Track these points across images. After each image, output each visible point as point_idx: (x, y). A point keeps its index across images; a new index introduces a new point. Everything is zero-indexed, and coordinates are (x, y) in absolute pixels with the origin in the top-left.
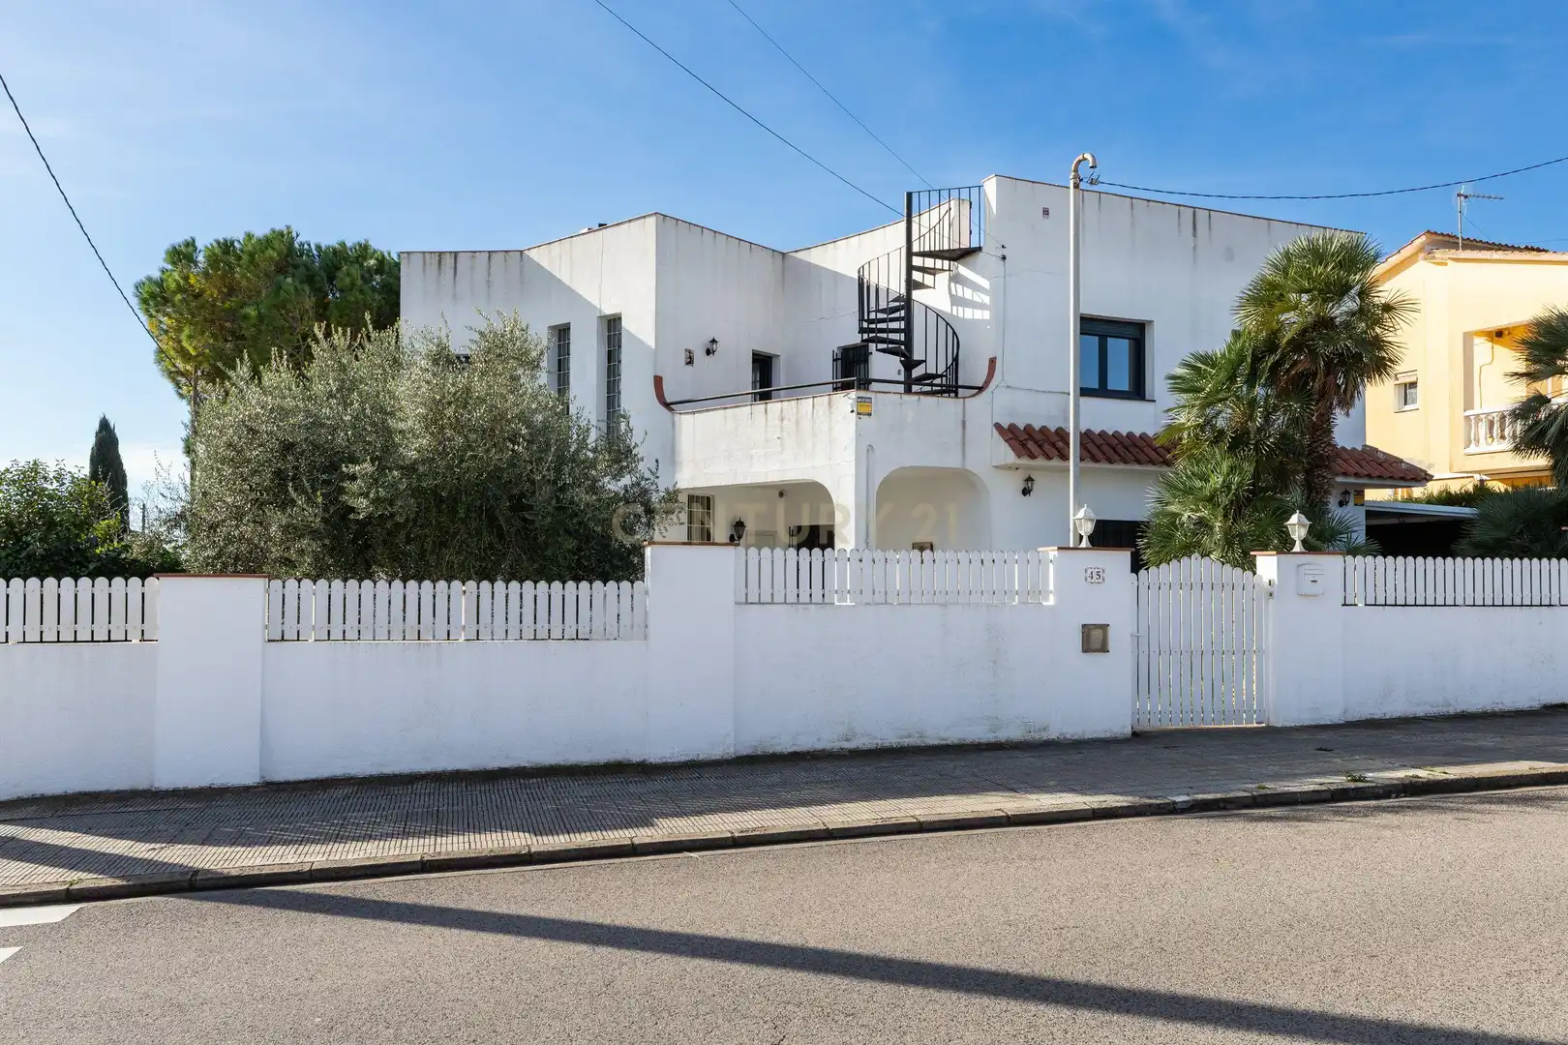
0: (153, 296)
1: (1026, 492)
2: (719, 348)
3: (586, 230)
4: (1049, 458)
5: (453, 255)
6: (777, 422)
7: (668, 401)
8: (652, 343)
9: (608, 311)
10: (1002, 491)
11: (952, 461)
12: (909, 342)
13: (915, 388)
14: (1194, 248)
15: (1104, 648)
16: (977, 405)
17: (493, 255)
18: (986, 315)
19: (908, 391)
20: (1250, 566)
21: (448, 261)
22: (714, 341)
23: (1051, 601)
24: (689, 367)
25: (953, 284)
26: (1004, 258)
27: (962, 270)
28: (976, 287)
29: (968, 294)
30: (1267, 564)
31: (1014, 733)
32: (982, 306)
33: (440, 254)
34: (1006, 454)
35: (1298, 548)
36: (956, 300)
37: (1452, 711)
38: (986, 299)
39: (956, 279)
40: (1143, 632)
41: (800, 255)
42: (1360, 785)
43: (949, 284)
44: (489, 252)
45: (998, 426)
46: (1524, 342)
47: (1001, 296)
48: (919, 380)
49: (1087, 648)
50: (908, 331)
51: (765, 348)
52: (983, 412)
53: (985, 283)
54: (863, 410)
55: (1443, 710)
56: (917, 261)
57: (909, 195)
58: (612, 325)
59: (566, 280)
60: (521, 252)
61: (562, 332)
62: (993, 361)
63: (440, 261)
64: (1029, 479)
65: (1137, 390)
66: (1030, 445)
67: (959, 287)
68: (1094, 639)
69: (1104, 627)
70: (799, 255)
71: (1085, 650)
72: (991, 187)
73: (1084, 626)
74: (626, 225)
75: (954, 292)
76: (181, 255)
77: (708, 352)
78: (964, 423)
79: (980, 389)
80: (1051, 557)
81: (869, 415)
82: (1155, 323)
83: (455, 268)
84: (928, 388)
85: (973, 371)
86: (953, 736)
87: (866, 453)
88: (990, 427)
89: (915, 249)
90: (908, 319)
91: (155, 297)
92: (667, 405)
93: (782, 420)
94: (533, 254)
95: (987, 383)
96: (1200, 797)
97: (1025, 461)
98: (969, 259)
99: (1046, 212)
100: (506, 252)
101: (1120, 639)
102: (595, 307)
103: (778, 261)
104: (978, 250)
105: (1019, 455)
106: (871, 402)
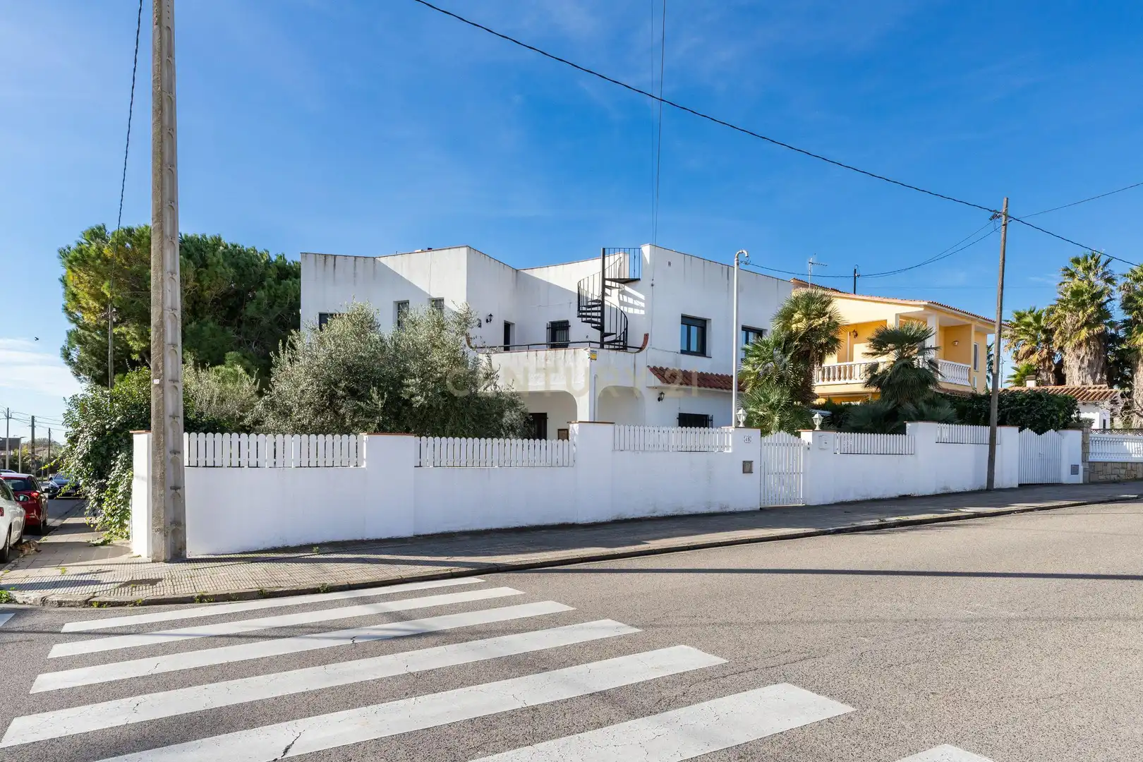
0: (76, 259)
1: (659, 399)
2: (493, 319)
3: (420, 251)
5: (333, 257)
7: (473, 346)
9: (435, 296)
10: (651, 397)
11: (630, 384)
12: (602, 323)
13: (606, 346)
14: (728, 285)
15: (750, 472)
16: (639, 356)
17: (358, 259)
18: (643, 312)
19: (602, 347)
20: (798, 435)
21: (330, 260)
22: (491, 315)
23: (730, 450)
24: (480, 329)
25: (621, 295)
26: (652, 284)
27: (627, 288)
28: (635, 298)
29: (631, 301)
30: (807, 436)
31: (715, 509)
32: (640, 308)
33: (326, 256)
34: (654, 381)
35: (817, 428)
36: (622, 303)
37: (869, 498)
38: (643, 305)
39: (623, 292)
40: (763, 464)
42: (884, 523)
43: (619, 296)
44: (355, 257)
45: (649, 367)
46: (872, 340)
47: (651, 303)
48: (609, 343)
50: (602, 317)
51: (510, 320)
52: (643, 360)
53: (642, 297)
54: (593, 357)
55: (866, 498)
56: (608, 283)
57: (604, 249)
58: (438, 304)
59: (405, 276)
60: (374, 258)
61: (402, 306)
62: (646, 336)
63: (325, 259)
64: (662, 393)
65: (702, 351)
66: (664, 376)
67: (625, 297)
68: (747, 467)
69: (750, 463)
70: (526, 272)
71: (744, 472)
72: (646, 250)
73: (744, 462)
75: (621, 299)
76: (97, 234)
77: (488, 321)
78: (634, 366)
79: (641, 349)
80: (730, 431)
81: (598, 360)
82: (711, 320)
83: (335, 265)
84: (613, 347)
85: (635, 339)
86: (694, 510)
87: (594, 379)
88: (645, 368)
89: (607, 277)
90: (602, 311)
91: (78, 260)
92: (474, 349)
93: (546, 360)
94: (382, 260)
95: (644, 346)
96: (837, 528)
97: (662, 385)
98: (631, 284)
99: (670, 264)
100: (365, 257)
101: (756, 467)
102: (425, 293)
103: (515, 273)
104: (639, 279)
105: (663, 382)
106: (596, 353)
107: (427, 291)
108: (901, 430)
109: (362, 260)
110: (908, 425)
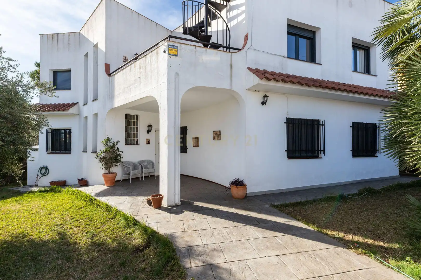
1: (263, 103)
4: (278, 81)
5: (57, 34)
6: (139, 70)
7: (111, 72)
8: (104, 50)
9: (95, 43)
10: (252, 102)
11: (225, 85)
16: (236, 56)
18: (244, 16)
21: (55, 37)
33: (53, 34)
34: (253, 81)
38: (244, 8)
44: (69, 33)
45: (250, 69)
52: (242, 61)
58: (96, 46)
59: (87, 37)
60: (79, 32)
62: (246, 37)
63: (53, 37)
64: (266, 96)
78: (231, 66)
79: (239, 50)
81: (176, 56)
82: (322, 29)
83: (58, 40)
85: (237, 42)
87: (174, 78)
88: (245, 69)
92: (109, 75)
95: (244, 47)
97: (264, 82)
100: (74, 33)
105: (261, 78)
106: (177, 49)
107: (93, 42)
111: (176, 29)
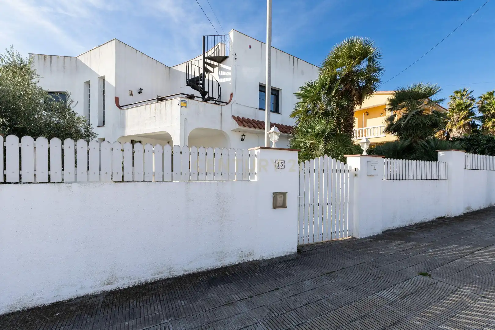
1: (242, 140)
2: (143, 91)
3: (94, 48)
4: (250, 127)
5: (50, 56)
6: (154, 110)
7: (120, 105)
8: (114, 85)
9: (101, 75)
10: (235, 138)
11: (218, 127)
12: (203, 87)
14: (293, 69)
15: (284, 206)
16: (225, 108)
17: (66, 58)
18: (230, 79)
20: (344, 161)
21: (48, 59)
22: (141, 89)
23: (256, 179)
24: (131, 96)
25: (219, 71)
26: (236, 58)
27: (223, 66)
28: (227, 70)
29: (224, 73)
30: (352, 162)
32: (229, 77)
33: (45, 56)
34: (235, 125)
35: (365, 153)
36: (220, 77)
38: (230, 74)
39: (220, 69)
40: (302, 196)
41: (175, 68)
43: (218, 72)
44: (64, 56)
45: (233, 117)
47: (235, 71)
49: (275, 206)
50: (203, 84)
52: (228, 111)
53: (229, 68)
54: (183, 105)
56: (208, 61)
57: (204, 37)
59: (88, 65)
60: (76, 57)
62: (232, 94)
63: (45, 58)
64: (243, 135)
65: (276, 110)
66: (244, 123)
68: (279, 201)
69: (284, 194)
72: (232, 34)
73: (274, 193)
74: (106, 44)
75: (220, 74)
77: (140, 93)
78: (221, 114)
79: (227, 103)
80: (256, 153)
81: (186, 107)
82: (282, 90)
83: (51, 61)
84: (212, 102)
85: (225, 98)
87: (184, 122)
88: (230, 116)
89: (206, 56)
90: (203, 81)
92: (120, 107)
94: (80, 58)
95: (230, 101)
97: (242, 128)
98: (225, 62)
99: (250, 47)
100: (71, 57)
102: (97, 74)
103: (168, 69)
104: (227, 57)
105: (240, 125)
106: (186, 102)
107: (97, 73)
108: (434, 158)
109: (69, 58)
110: (441, 154)
111: (173, 67)
